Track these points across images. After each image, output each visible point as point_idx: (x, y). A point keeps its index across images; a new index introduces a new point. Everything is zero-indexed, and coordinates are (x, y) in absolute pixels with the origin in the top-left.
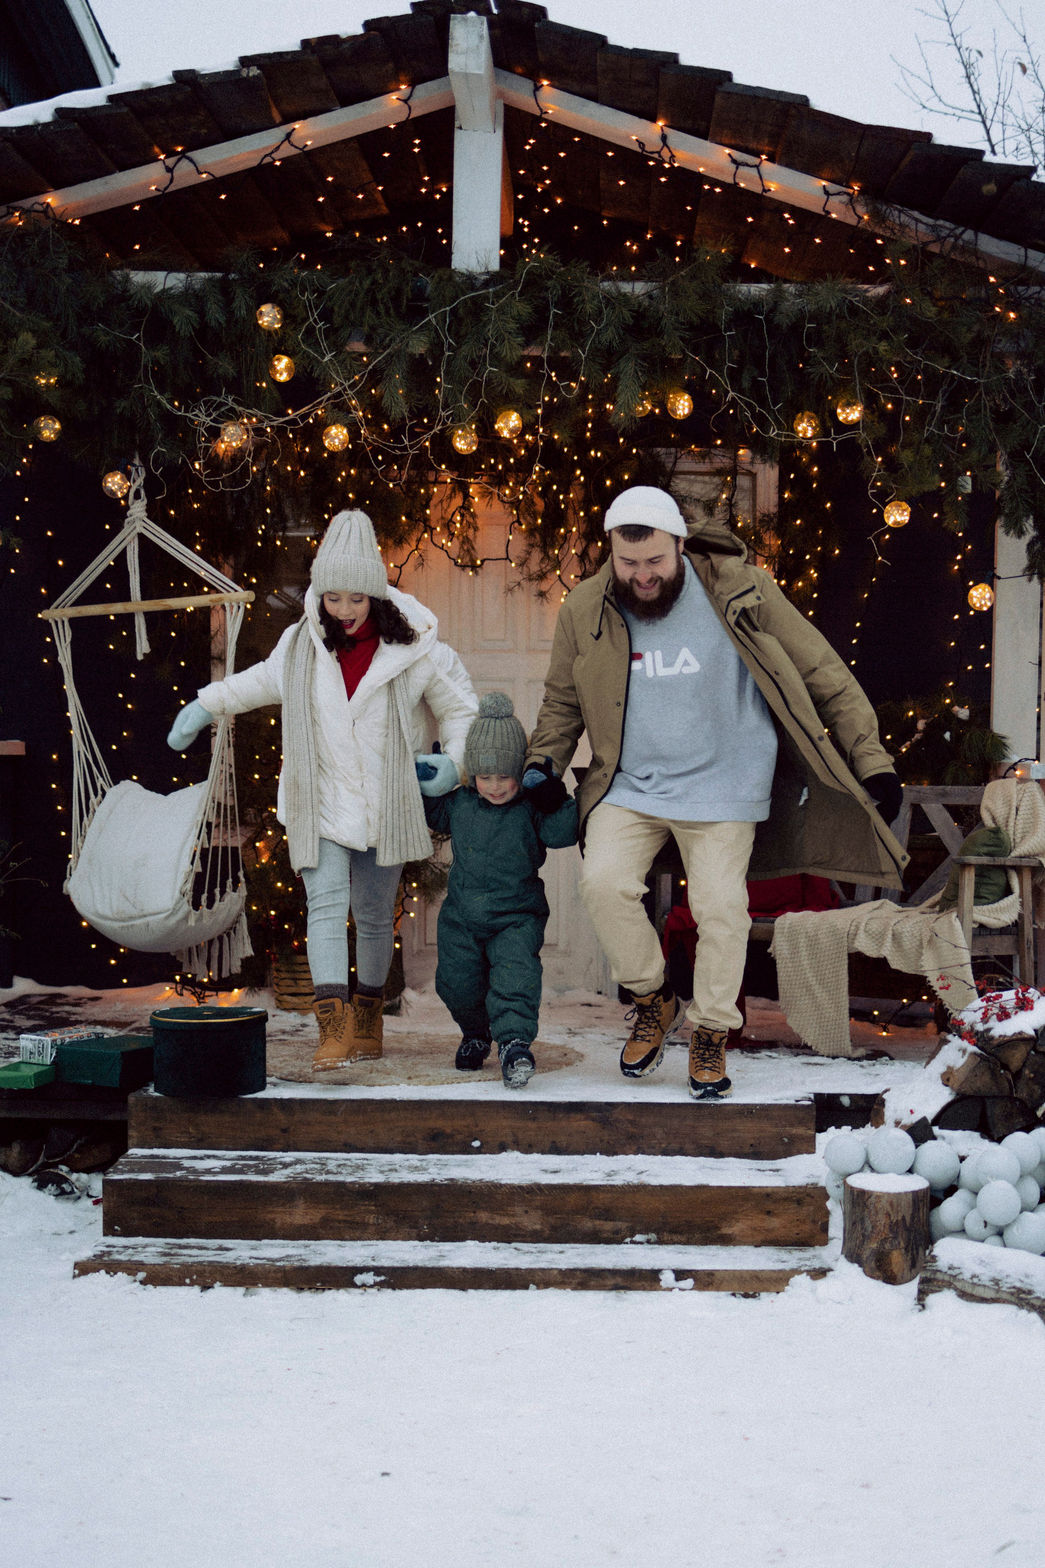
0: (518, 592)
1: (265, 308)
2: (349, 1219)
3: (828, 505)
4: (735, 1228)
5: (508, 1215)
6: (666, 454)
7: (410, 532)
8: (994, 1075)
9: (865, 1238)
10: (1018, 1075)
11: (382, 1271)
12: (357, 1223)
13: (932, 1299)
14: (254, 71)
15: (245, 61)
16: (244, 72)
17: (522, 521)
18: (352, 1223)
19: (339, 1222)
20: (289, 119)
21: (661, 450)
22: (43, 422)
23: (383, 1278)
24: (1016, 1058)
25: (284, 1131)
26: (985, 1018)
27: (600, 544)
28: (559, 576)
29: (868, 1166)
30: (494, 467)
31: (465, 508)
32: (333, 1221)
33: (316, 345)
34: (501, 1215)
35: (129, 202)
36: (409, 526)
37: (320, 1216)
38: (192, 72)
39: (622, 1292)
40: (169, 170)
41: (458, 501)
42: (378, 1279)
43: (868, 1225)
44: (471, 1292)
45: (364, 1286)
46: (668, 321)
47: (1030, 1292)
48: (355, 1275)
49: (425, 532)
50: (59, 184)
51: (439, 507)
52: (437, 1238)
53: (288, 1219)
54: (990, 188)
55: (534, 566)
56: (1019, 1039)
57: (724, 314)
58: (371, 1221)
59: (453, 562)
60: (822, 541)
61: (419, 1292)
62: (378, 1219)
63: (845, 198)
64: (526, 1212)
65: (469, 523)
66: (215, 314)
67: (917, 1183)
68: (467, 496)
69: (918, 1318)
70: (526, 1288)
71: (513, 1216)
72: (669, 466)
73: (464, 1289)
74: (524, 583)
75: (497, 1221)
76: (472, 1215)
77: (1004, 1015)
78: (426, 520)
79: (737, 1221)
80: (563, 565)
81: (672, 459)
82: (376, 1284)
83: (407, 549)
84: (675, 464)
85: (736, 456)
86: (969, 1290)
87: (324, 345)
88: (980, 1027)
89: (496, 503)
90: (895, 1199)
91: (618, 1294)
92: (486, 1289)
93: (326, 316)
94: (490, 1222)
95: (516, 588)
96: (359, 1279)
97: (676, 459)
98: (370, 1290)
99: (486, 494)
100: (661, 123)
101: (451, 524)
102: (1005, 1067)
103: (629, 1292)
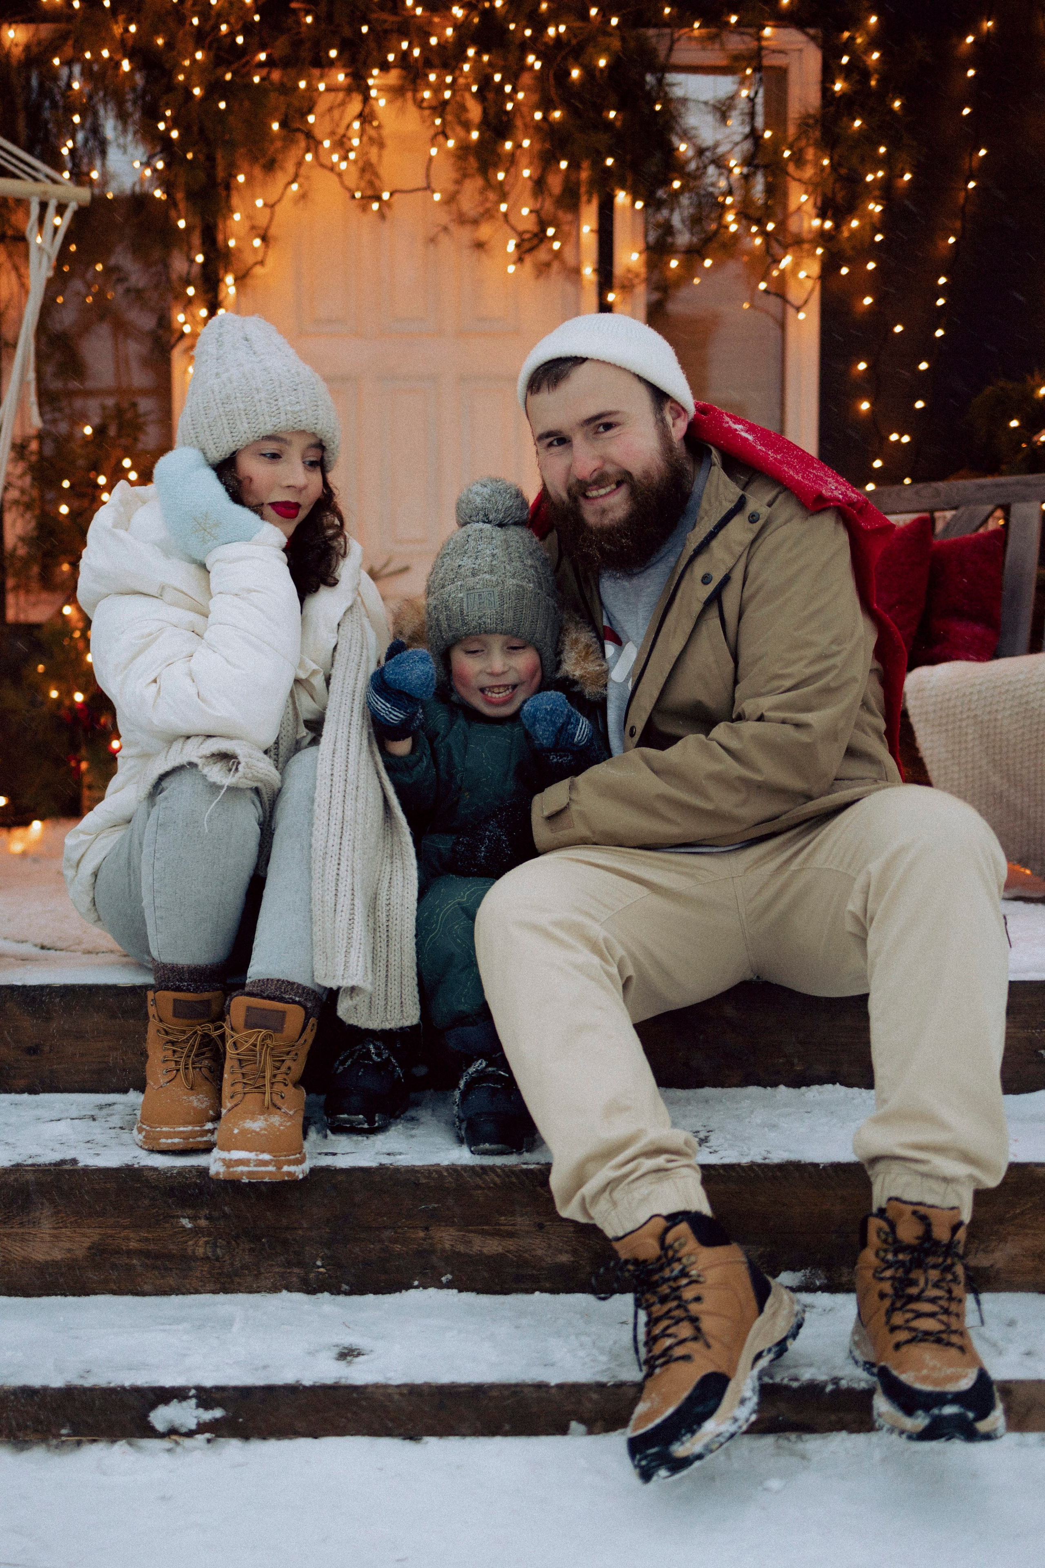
0: (445, 241)
2: (151, 1247)
3: (897, 104)
4: (997, 1255)
5: (498, 1234)
6: (658, 35)
7: (285, 148)
11: (218, 1396)
12: (170, 1257)
17: (449, 133)
18: (157, 1257)
19: (130, 1253)
21: (651, 32)
23: (218, 1413)
25: (33, 1050)
27: (564, 165)
28: (506, 215)
30: (406, 54)
31: (365, 117)
32: (118, 1252)
34: (484, 1233)
36: (284, 139)
37: (87, 1243)
39: (793, 1436)
41: (355, 106)
42: (208, 1415)
44: (432, 1443)
45: (172, 1432)
48: (153, 1406)
49: (308, 150)
51: (327, 118)
52: (345, 1287)
53: (18, 1251)
55: (469, 202)
58: (200, 1251)
59: (348, 195)
60: (885, 162)
61: (303, 1445)
62: (215, 1246)
64: (541, 1226)
65: (371, 139)
68: (366, 98)
70: (562, 1430)
71: (511, 1235)
72: (662, 53)
73: (413, 1435)
74: (453, 227)
75: (476, 1248)
76: (422, 1234)
78: (309, 135)
79: (1003, 1239)
80: (512, 197)
81: (666, 42)
82: (202, 1428)
83: (281, 178)
84: (671, 49)
85: (760, 38)
89: (412, 110)
91: (783, 1443)
92: (464, 1435)
94: (461, 1248)
95: (442, 234)
96: (161, 1417)
97: (673, 42)
98: (187, 1442)
99: (396, 92)
101: (345, 140)
103: (806, 1437)
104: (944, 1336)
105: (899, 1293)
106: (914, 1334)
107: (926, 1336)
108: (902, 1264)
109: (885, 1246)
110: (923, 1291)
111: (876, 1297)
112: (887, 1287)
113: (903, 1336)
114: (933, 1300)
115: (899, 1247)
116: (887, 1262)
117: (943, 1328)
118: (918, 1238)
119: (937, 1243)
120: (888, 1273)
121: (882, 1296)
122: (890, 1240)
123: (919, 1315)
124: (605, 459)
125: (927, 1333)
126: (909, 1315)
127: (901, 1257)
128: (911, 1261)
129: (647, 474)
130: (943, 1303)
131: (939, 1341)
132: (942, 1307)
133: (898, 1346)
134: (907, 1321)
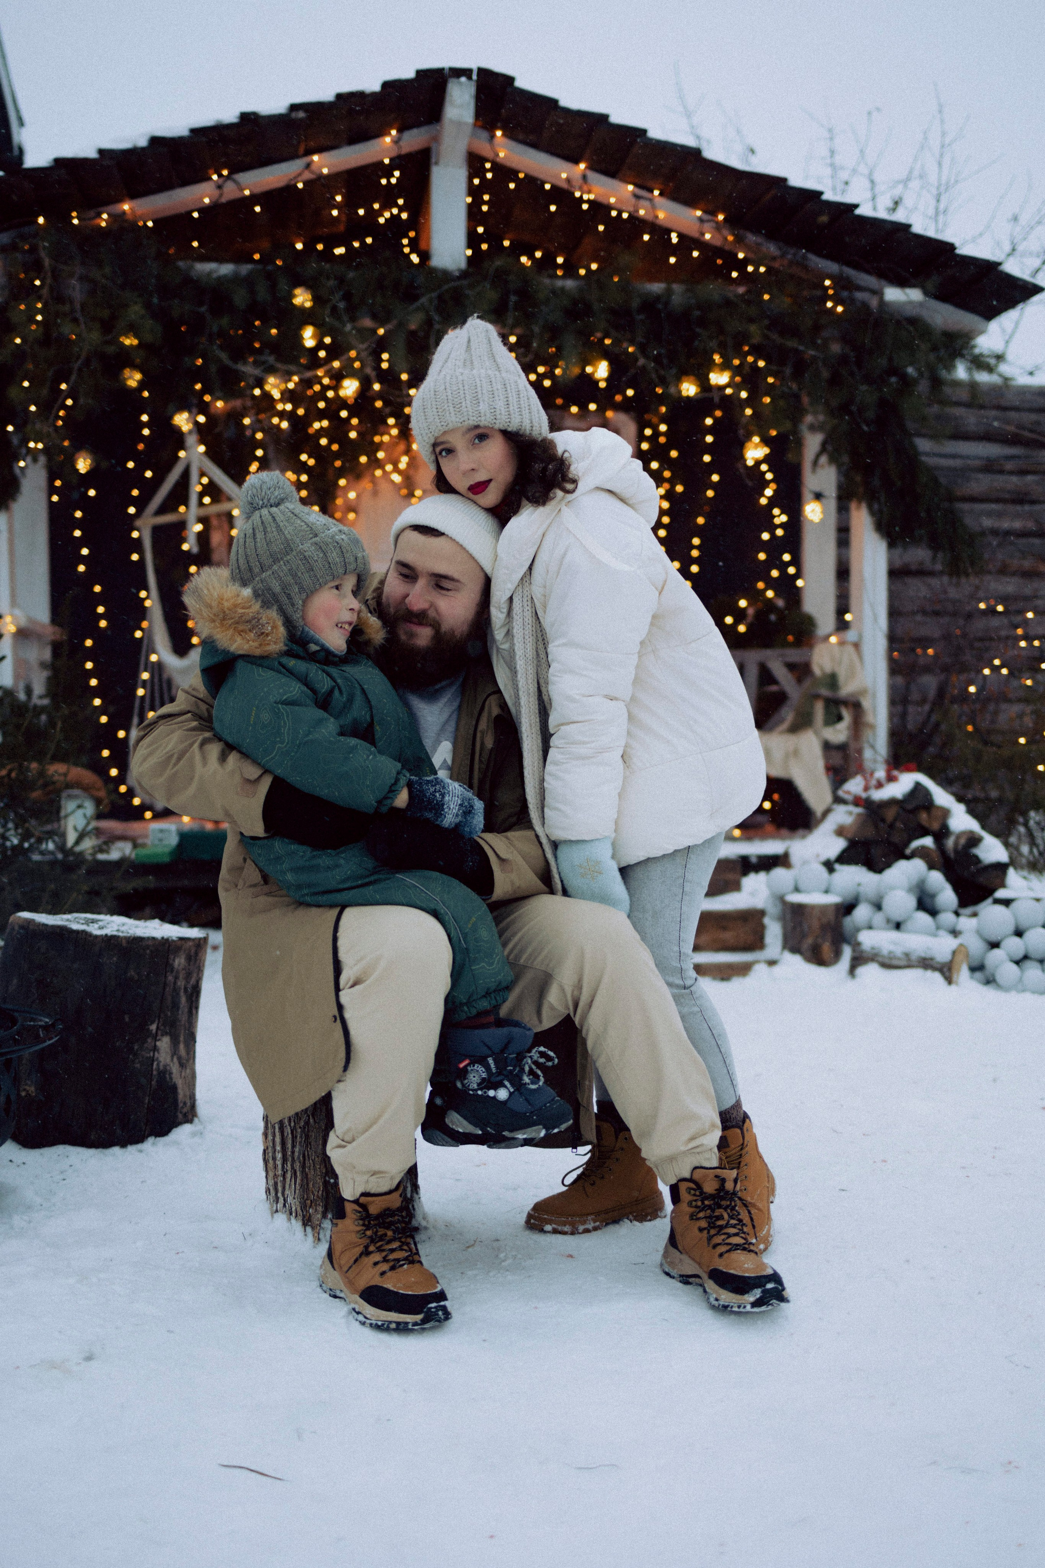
1: (298, 291)
8: (876, 827)
9: (803, 936)
10: (891, 826)
13: (861, 971)
14: (301, 114)
15: (294, 107)
16: (294, 115)
20: (310, 152)
22: (127, 372)
24: (890, 814)
26: (866, 789)
29: (797, 890)
33: (339, 318)
35: (189, 209)
38: (255, 114)
40: (219, 187)
43: (805, 927)
46: (596, 306)
47: (932, 959)
50: (134, 195)
54: (824, 219)
56: (893, 802)
57: (635, 303)
63: (713, 224)
66: (262, 293)
67: (833, 899)
69: (851, 984)
77: (880, 785)
83: (362, 483)
86: (887, 961)
87: (345, 318)
88: (864, 795)
90: (824, 908)
93: (347, 297)
100: (582, 166)
102: (883, 820)
104: (746, 1246)
105: (712, 1225)
106: (730, 1247)
107: (736, 1247)
108: (709, 1207)
109: (695, 1198)
110: (728, 1222)
111: (697, 1231)
112: (703, 1224)
113: (723, 1249)
114: (734, 1226)
115: (704, 1196)
116: (699, 1207)
117: (744, 1241)
118: (716, 1190)
119: (727, 1192)
120: (701, 1215)
121: (701, 1230)
122: (698, 1193)
123: (729, 1236)
124: (432, 605)
125: (737, 1245)
126: (723, 1237)
127: (706, 1202)
128: (714, 1204)
129: (452, 632)
130: (739, 1227)
131: (744, 1249)
132: (739, 1229)
133: (721, 1255)
134: (723, 1240)
